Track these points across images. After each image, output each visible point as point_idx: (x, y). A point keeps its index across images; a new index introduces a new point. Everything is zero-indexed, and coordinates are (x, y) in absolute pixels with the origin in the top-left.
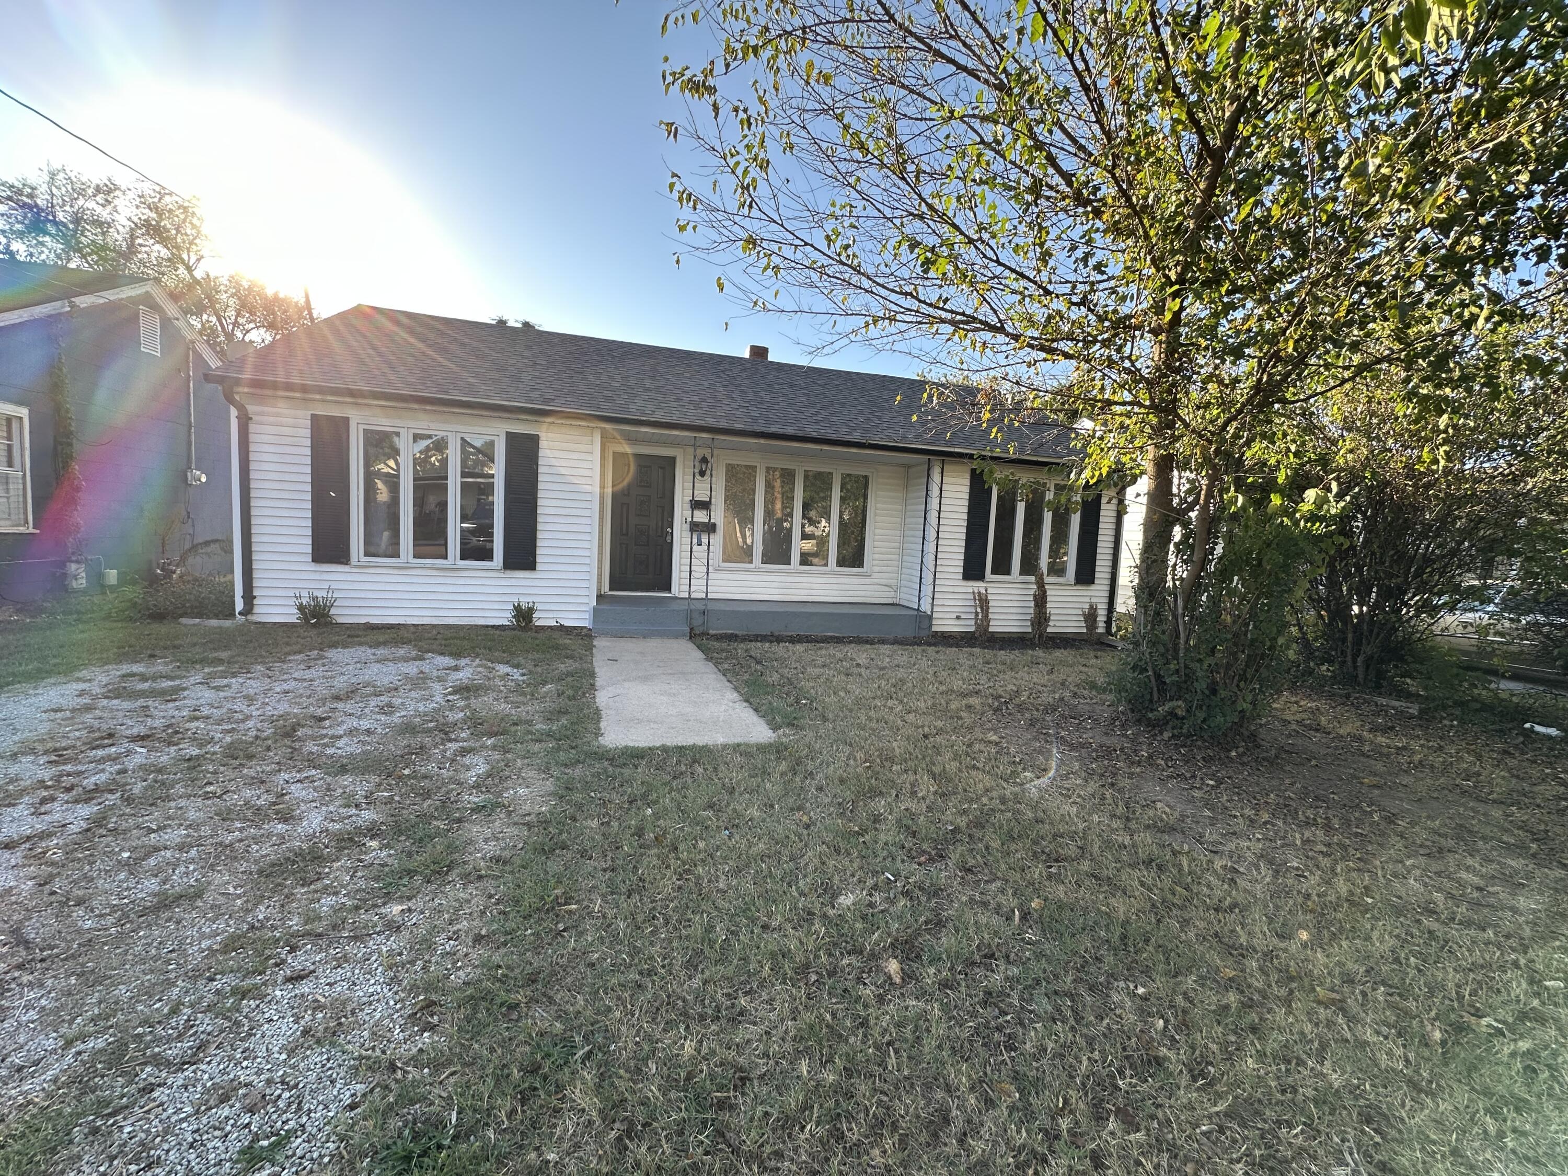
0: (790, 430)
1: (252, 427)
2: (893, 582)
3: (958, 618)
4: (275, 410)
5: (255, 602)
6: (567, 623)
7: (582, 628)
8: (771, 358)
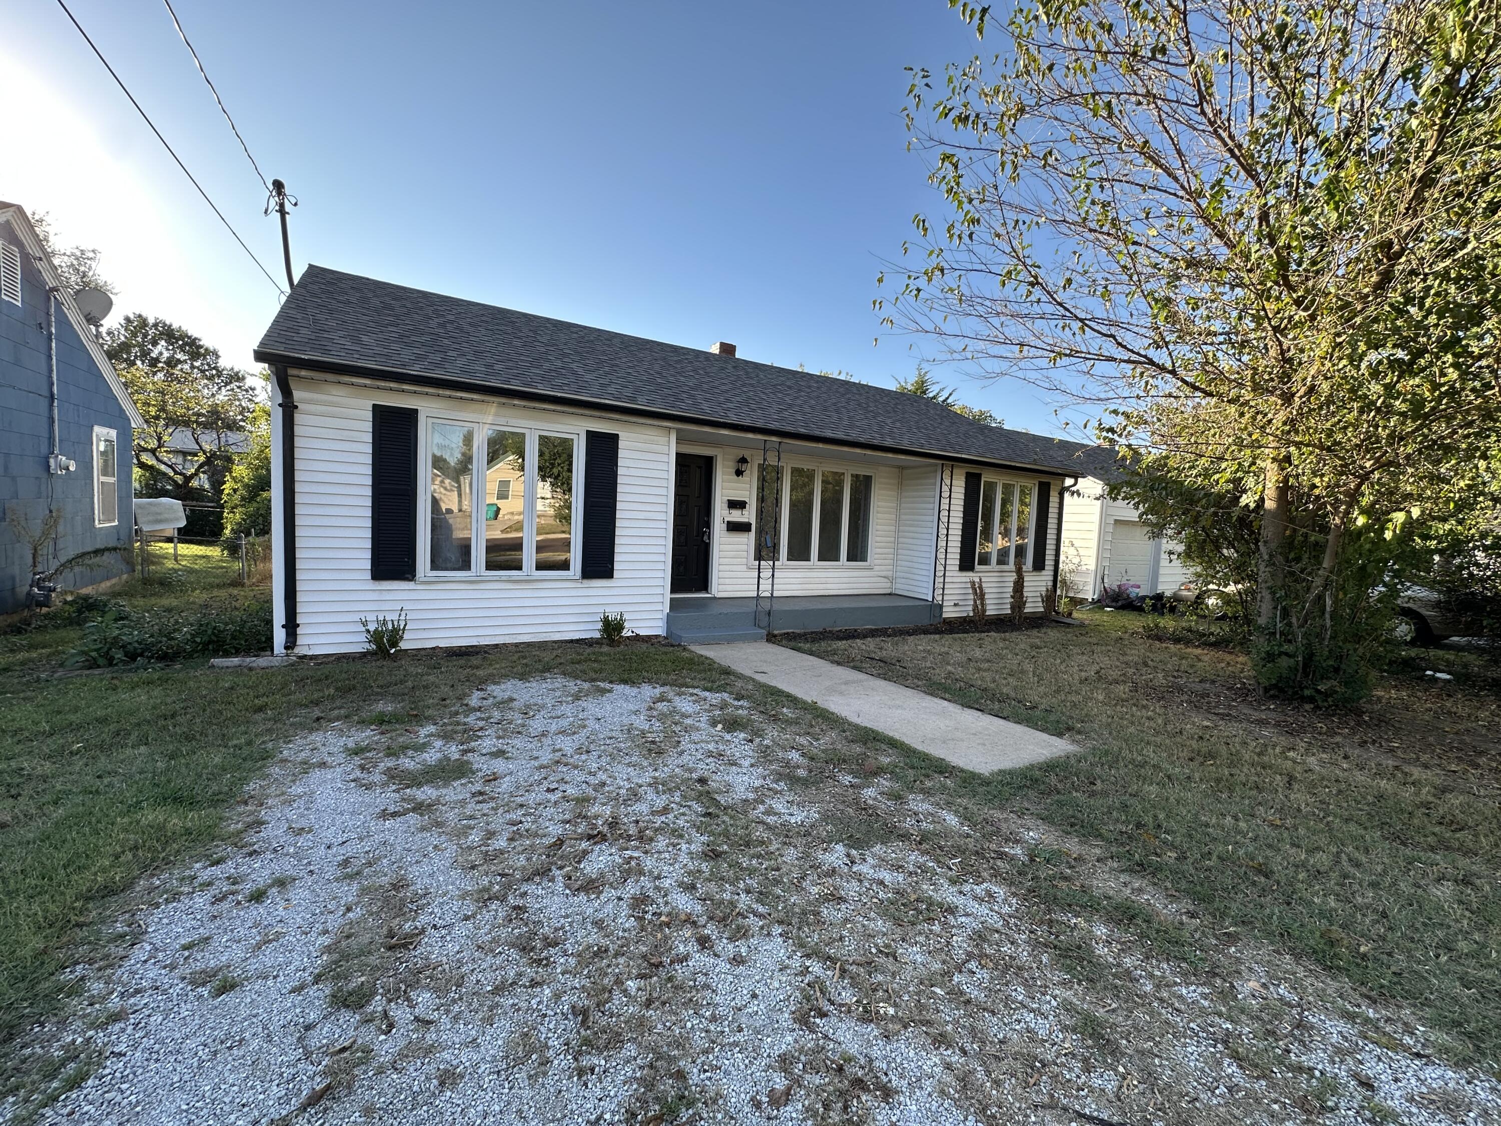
0: (840, 435)
1: (298, 418)
2: (890, 574)
3: (955, 605)
4: (330, 398)
5: (299, 631)
6: (643, 633)
7: (657, 636)
8: (738, 355)
